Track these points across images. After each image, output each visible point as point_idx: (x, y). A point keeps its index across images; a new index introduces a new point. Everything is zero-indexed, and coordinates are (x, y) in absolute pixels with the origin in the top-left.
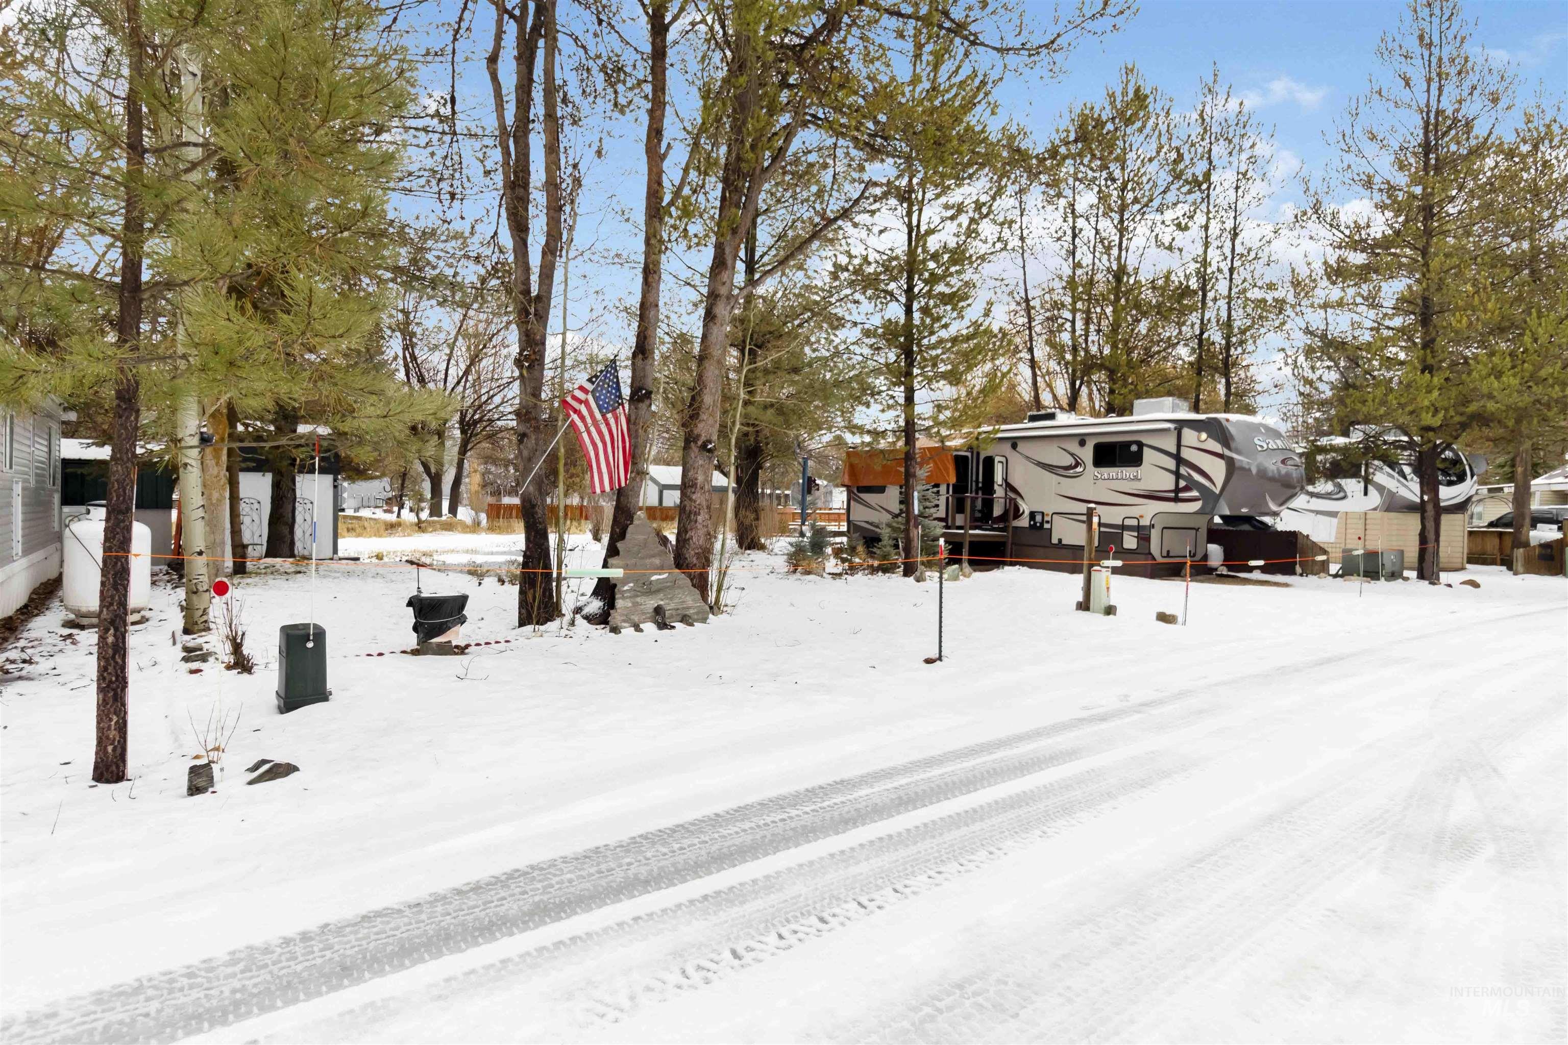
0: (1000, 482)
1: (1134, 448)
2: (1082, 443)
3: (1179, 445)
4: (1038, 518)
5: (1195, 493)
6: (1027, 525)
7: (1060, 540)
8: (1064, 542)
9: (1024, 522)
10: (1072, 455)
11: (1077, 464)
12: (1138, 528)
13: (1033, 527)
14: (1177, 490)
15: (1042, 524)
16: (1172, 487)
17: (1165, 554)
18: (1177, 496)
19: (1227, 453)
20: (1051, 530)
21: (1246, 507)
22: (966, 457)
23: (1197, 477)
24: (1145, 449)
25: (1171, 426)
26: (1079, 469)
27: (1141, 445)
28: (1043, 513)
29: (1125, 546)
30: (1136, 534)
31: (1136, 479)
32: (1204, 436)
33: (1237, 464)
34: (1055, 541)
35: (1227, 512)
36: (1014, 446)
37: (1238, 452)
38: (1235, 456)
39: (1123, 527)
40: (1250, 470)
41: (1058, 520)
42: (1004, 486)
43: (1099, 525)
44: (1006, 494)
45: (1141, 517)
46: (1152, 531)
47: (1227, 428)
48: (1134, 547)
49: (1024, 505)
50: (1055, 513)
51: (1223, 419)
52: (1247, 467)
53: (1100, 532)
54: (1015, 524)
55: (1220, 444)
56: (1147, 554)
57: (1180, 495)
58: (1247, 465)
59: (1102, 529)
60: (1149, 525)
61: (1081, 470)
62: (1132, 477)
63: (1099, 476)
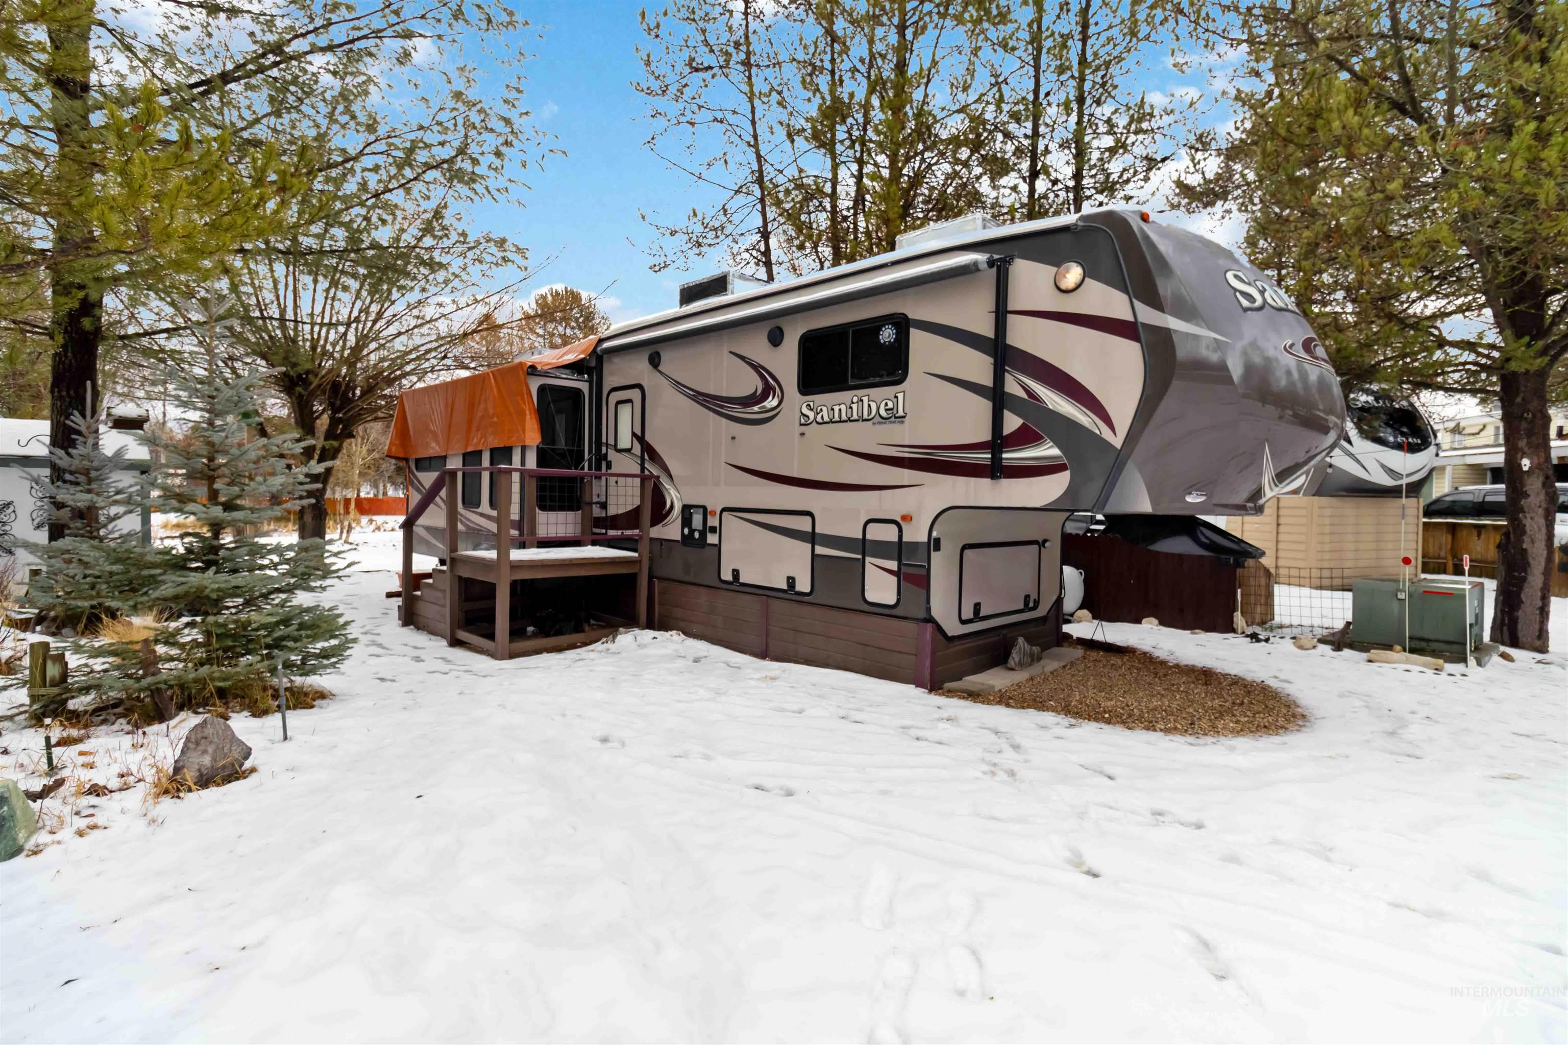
1: (887, 334)
2: (776, 338)
3: (1001, 313)
4: (697, 520)
5: (1048, 450)
6: (678, 537)
7: (736, 573)
8: (742, 580)
9: (672, 530)
10: (757, 368)
11: (768, 391)
12: (898, 550)
13: (687, 540)
14: (999, 441)
15: (703, 534)
16: (985, 435)
17: (968, 613)
18: (997, 458)
19: (1147, 315)
20: (719, 547)
22: (578, 392)
23: (1057, 400)
24: (916, 336)
25: (980, 257)
26: (771, 402)
27: (902, 324)
28: (704, 508)
29: (871, 596)
30: (893, 565)
31: (894, 417)
32: (1073, 274)
33: (1182, 352)
34: (727, 576)
35: (1145, 506)
36: (655, 361)
37: (1182, 312)
38: (1173, 323)
39: (864, 546)
40: (1223, 367)
41: (732, 525)
42: (637, 449)
43: (812, 538)
44: (643, 468)
45: (907, 518)
46: (934, 555)
47: (1147, 238)
48: (890, 598)
49: (673, 492)
50: (724, 510)
51: (1134, 212)
52: (1214, 357)
53: (814, 556)
54: (656, 532)
55: (1125, 290)
56: (922, 615)
57: (1005, 456)
58: (1215, 351)
59: (819, 550)
60: (925, 539)
61: (775, 403)
62: (883, 413)
63: (811, 415)
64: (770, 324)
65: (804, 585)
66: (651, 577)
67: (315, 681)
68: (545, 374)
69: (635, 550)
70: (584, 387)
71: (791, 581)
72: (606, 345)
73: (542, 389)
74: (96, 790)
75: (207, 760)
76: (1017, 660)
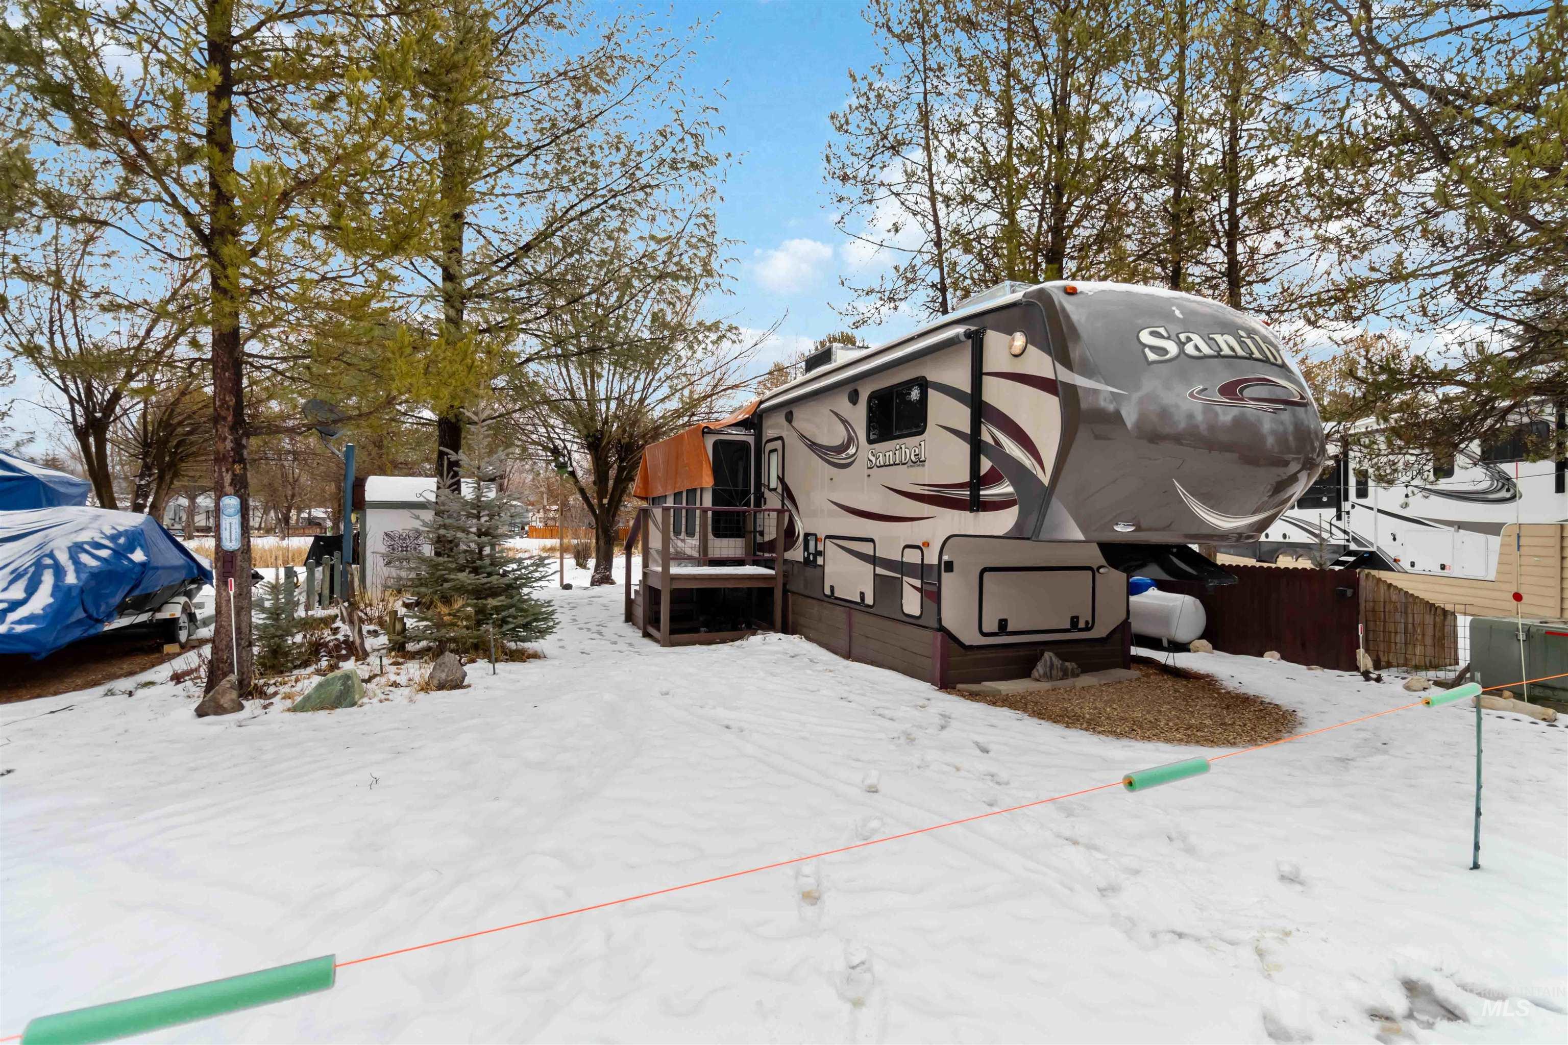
0: (774, 483)
1: (915, 394)
2: (854, 398)
3: (978, 374)
4: (812, 546)
5: (1006, 489)
6: (802, 559)
7: (832, 589)
8: (836, 594)
9: (797, 554)
10: (844, 422)
11: (850, 441)
12: (921, 571)
13: (806, 560)
14: (978, 481)
15: (815, 556)
16: (965, 477)
17: (990, 628)
18: (975, 495)
19: (1065, 376)
20: (823, 567)
21: (1127, 522)
22: (744, 445)
23: (1012, 448)
24: (932, 394)
25: (969, 329)
26: (852, 450)
27: (923, 384)
28: (815, 535)
29: (907, 610)
30: (918, 583)
31: (919, 462)
32: (1020, 340)
33: (1087, 403)
34: (827, 591)
35: (1076, 535)
36: (789, 418)
37: (1087, 371)
38: (1080, 380)
39: (902, 568)
40: (1116, 418)
41: (831, 549)
42: (780, 490)
43: (873, 560)
44: (783, 504)
45: (927, 544)
46: (945, 576)
47: (1064, 310)
48: (917, 612)
49: (799, 522)
50: (828, 537)
51: (1058, 288)
52: (1111, 407)
53: (875, 575)
54: (789, 555)
55: (1050, 354)
56: (936, 625)
57: (982, 493)
58: (1111, 402)
59: (879, 571)
60: (936, 562)
61: (854, 451)
62: (913, 458)
63: (873, 459)
64: (849, 388)
65: (869, 600)
66: (785, 592)
67: (530, 646)
68: (719, 432)
69: (773, 569)
70: (751, 440)
71: (862, 595)
72: (762, 406)
73: (716, 444)
74: (395, 685)
75: (443, 676)
76: (1041, 672)
